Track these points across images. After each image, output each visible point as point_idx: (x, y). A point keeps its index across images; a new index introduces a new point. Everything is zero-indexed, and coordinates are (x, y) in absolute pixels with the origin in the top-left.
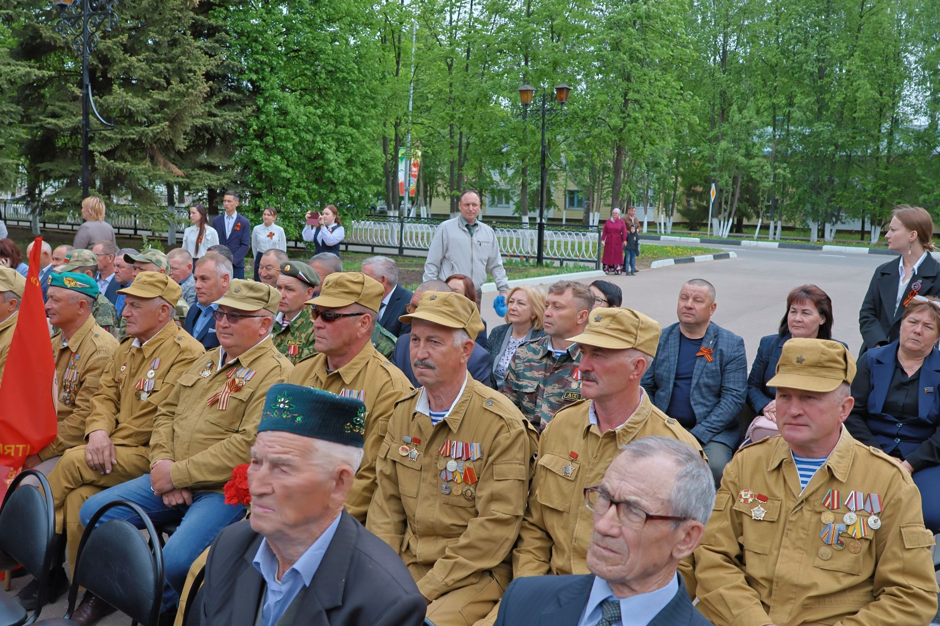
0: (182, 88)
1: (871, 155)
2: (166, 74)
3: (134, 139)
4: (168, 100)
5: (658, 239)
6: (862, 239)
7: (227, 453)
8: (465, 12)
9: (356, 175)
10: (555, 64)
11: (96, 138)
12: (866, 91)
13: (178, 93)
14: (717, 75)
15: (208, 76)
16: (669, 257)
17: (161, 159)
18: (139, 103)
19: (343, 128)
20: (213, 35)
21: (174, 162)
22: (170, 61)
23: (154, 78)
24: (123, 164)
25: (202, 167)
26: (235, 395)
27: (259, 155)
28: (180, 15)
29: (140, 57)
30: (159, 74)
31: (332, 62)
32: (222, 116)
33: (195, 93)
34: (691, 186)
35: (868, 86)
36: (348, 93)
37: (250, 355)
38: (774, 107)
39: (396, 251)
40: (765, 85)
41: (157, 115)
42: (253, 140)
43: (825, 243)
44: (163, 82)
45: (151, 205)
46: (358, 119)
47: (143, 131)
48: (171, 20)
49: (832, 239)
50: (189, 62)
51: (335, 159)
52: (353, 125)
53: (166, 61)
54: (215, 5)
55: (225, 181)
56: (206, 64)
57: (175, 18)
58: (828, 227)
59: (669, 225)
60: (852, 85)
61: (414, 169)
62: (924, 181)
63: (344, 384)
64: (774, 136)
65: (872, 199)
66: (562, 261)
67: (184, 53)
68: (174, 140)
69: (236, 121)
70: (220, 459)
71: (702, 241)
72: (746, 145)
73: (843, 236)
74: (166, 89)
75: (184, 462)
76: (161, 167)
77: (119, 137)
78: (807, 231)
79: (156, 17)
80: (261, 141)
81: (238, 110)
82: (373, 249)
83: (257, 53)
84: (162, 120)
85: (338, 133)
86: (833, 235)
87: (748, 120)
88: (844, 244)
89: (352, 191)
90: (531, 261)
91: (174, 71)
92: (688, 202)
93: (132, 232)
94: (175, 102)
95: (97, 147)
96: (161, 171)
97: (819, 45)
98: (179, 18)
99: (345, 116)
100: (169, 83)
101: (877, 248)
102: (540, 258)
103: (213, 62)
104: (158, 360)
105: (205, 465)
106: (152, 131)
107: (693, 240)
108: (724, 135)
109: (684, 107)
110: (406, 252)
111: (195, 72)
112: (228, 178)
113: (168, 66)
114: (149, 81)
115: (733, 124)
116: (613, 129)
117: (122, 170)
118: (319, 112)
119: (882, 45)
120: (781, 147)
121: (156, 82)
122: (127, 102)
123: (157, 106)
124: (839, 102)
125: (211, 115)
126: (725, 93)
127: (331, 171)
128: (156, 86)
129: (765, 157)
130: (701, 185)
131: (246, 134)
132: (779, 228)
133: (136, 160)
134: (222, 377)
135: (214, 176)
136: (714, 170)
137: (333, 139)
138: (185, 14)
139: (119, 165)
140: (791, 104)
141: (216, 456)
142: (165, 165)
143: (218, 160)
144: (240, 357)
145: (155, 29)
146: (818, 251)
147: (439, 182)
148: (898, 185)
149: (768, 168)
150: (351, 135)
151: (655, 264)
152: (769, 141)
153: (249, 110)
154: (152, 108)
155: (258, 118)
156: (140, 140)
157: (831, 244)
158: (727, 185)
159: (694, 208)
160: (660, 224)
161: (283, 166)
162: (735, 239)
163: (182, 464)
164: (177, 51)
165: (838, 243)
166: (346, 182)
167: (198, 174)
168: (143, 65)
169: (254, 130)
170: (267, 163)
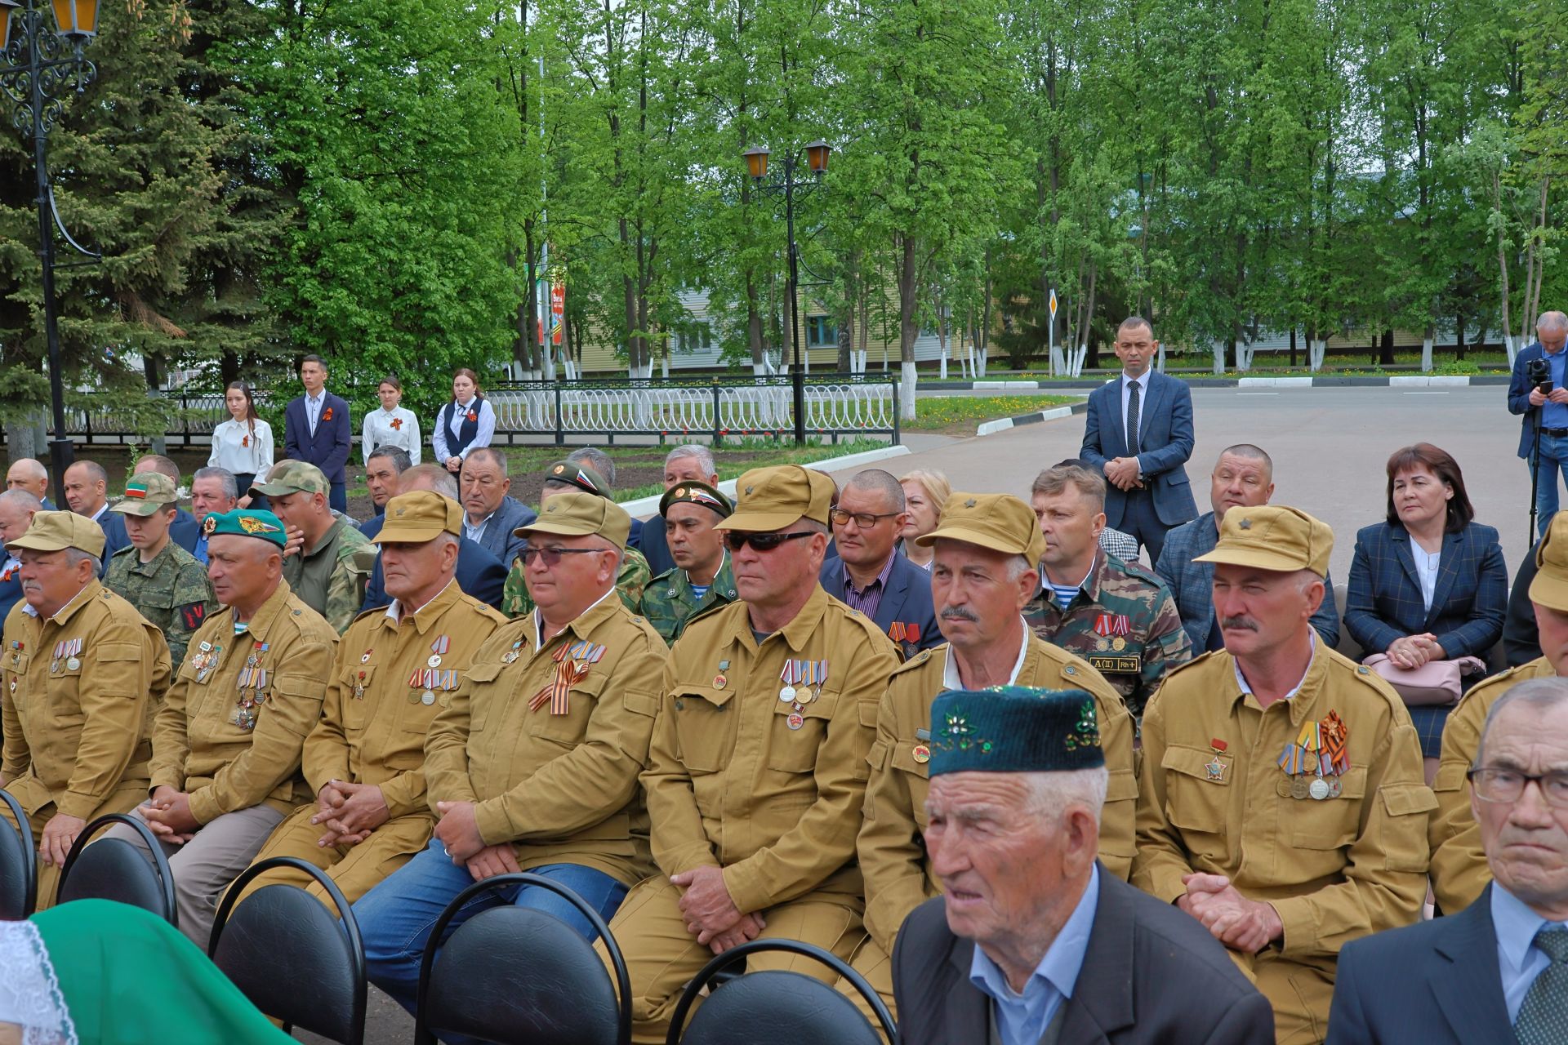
0: (172, 185)
1: (1299, 227)
2: (143, 163)
3: (95, 278)
4: (150, 206)
5: (969, 386)
6: (1293, 363)
7: (573, 780)
8: (635, 30)
9: (476, 315)
10: (792, 107)
11: (29, 280)
12: (1285, 124)
13: (167, 195)
14: (1043, 112)
15: (216, 162)
16: (1001, 416)
17: (142, 309)
18: (102, 216)
19: (449, 236)
20: (216, 91)
21: (164, 312)
22: (146, 138)
23: (122, 170)
24: (81, 322)
25: (213, 318)
26: (578, 687)
27: (310, 289)
28: (160, 60)
29: (96, 136)
30: (130, 163)
31: (424, 127)
32: (241, 228)
33: (197, 192)
34: (1010, 296)
35: (1288, 117)
36: (452, 177)
37: (588, 619)
38: (1140, 156)
39: (551, 439)
40: (1121, 121)
41: (131, 235)
42: (297, 265)
43: (1241, 375)
44: (137, 176)
45: (131, 390)
46: (471, 218)
47: (112, 264)
48: (143, 69)
49: (1248, 367)
50: (180, 138)
51: (439, 288)
52: (465, 229)
53: (138, 139)
54: (216, 38)
55: (257, 340)
56: (208, 143)
57: (151, 65)
58: (1240, 347)
59: (982, 362)
60: (1261, 116)
61: (556, 298)
62: (1389, 264)
63: (790, 649)
64: (1142, 206)
65: (1310, 300)
66: (834, 435)
67: (169, 124)
68: (165, 274)
69: (267, 236)
70: (562, 792)
71: (1042, 386)
72: (1099, 222)
73: (1266, 361)
74: (144, 188)
75: (497, 800)
76: (144, 323)
77: (69, 275)
78: (1208, 355)
79: (118, 64)
80: (312, 265)
81: (268, 217)
82: (511, 439)
83: (294, 117)
84: (141, 242)
85: (442, 245)
86: (1249, 360)
87: (1100, 181)
88: (1271, 373)
89: (471, 342)
90: (783, 438)
91: (155, 156)
92: (1006, 322)
93: (83, 439)
94: (161, 210)
95: (32, 296)
96: (146, 330)
97: (1204, 51)
98: (159, 64)
99: (451, 215)
100: (148, 179)
101: (1326, 376)
102: (799, 432)
103: (220, 136)
104: (445, 640)
105: (535, 802)
106: (127, 261)
107: (1025, 385)
108: (1063, 208)
109: (1011, 167)
110: (568, 439)
111: (192, 156)
112: (259, 334)
113: (144, 147)
114: (113, 176)
115: (1077, 189)
116: (897, 212)
117: (79, 332)
118: (407, 210)
119: (1304, 47)
120: (1156, 224)
121: (125, 177)
122: (80, 215)
123: (131, 219)
124: (1243, 145)
125: (222, 227)
126: (1057, 139)
127: (434, 309)
128: (125, 184)
129: (1130, 240)
130: (1026, 293)
131: (286, 256)
132: (1162, 355)
133: (102, 313)
134: (546, 660)
135: (235, 333)
136: (1049, 267)
137: (432, 255)
138: (170, 57)
139: (74, 324)
140: (1164, 151)
141: (554, 787)
142: (150, 320)
143: (239, 304)
144: (573, 624)
145: (118, 86)
146: (1232, 388)
147: (591, 318)
148: (1347, 273)
149: (1138, 259)
150: (462, 247)
151: (984, 429)
152: (1136, 213)
153: (286, 218)
154: (122, 222)
155: (304, 228)
156: (107, 280)
157: (1250, 374)
158: (1075, 290)
159: (1017, 331)
160: (967, 362)
161: (353, 307)
162: (1095, 379)
163: (493, 805)
164: (155, 121)
165: (1262, 373)
166: (460, 327)
167: (208, 331)
168: (101, 149)
169: (299, 249)
170: (326, 303)
